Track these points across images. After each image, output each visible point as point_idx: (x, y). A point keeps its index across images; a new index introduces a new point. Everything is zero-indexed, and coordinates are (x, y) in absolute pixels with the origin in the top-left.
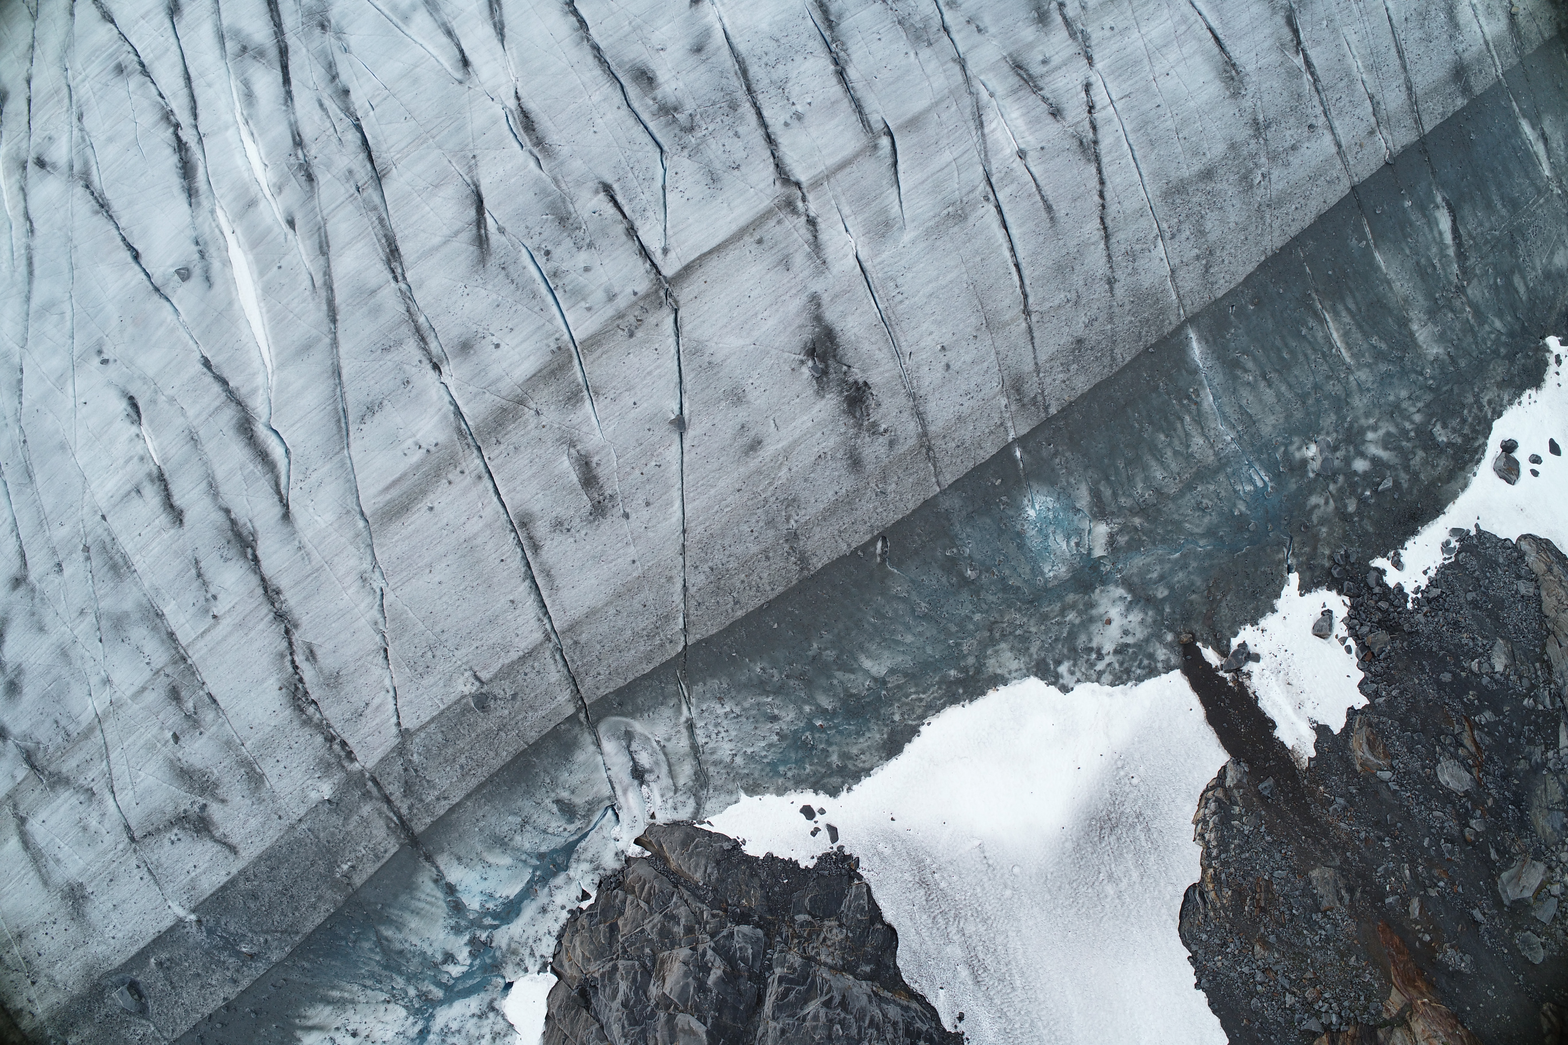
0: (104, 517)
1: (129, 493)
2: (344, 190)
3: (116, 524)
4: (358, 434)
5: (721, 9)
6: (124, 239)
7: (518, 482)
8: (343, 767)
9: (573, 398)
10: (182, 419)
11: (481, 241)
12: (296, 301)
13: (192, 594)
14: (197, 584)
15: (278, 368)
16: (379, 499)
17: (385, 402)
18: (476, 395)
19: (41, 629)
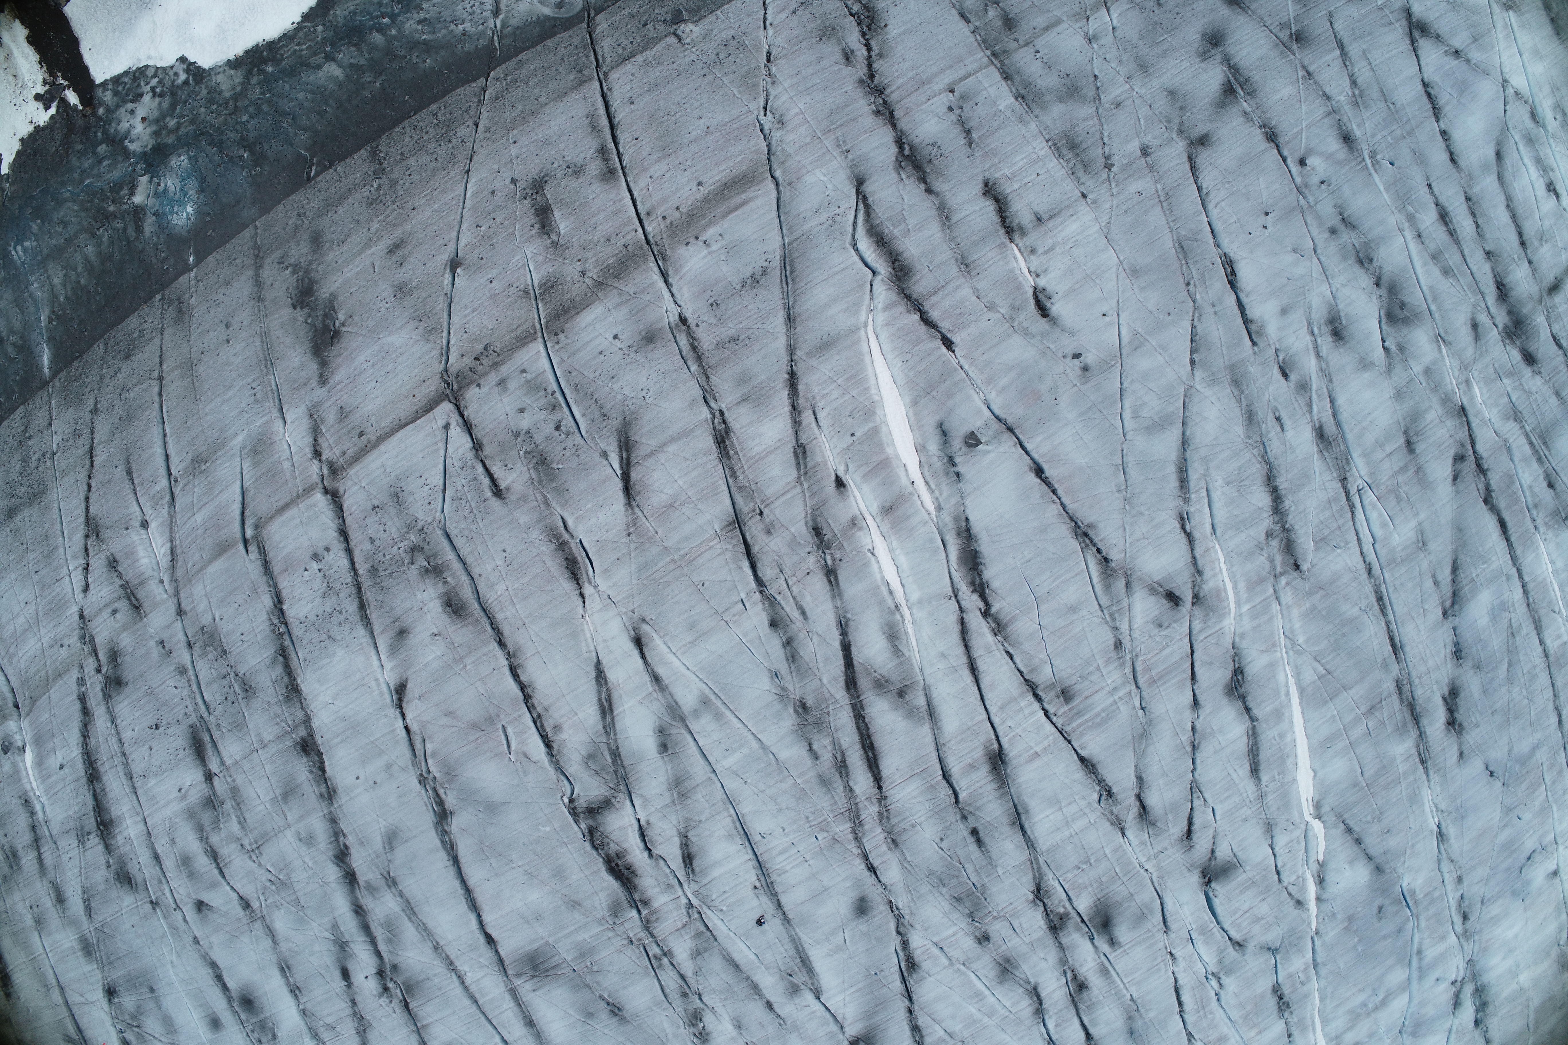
0: (1084, 196)
1: (1051, 218)
2: (777, 512)
3: (1069, 188)
4: (770, 257)
5: (379, 676)
6: (1054, 492)
7: (610, 209)
9: (549, 287)
10: (978, 286)
11: (626, 445)
12: (834, 397)
13: (977, 115)
14: (972, 124)
15: (858, 328)
17: (738, 287)
18: (643, 291)
19: (1172, 93)
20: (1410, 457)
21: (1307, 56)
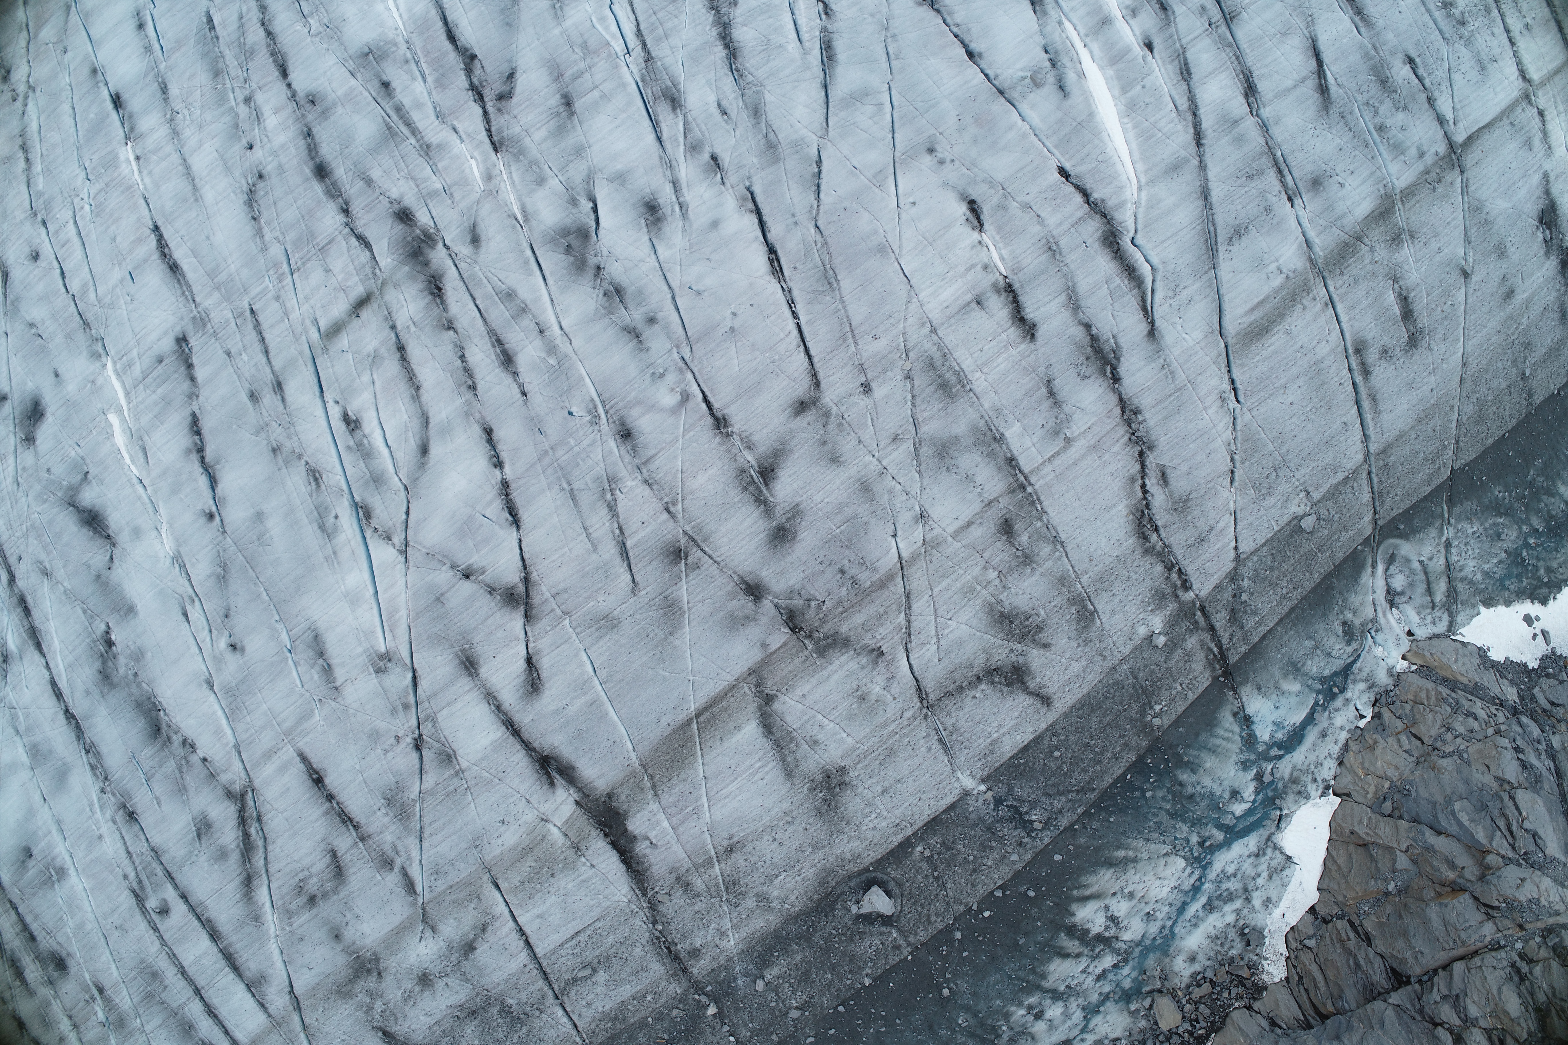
0: (934, 330)
1: (969, 303)
2: (1199, 24)
3: (950, 337)
4: (1226, 255)
7: (1357, 311)
8: (1177, 597)
9: (1396, 240)
10: (1039, 228)
11: (1323, 89)
12: (1164, 120)
13: (1042, 415)
14: (1047, 404)
15: (1147, 184)
16: (1244, 319)
17: (1251, 227)
18: (1325, 228)
19: (835, 460)
20: (570, 89)
21: (671, 531)
